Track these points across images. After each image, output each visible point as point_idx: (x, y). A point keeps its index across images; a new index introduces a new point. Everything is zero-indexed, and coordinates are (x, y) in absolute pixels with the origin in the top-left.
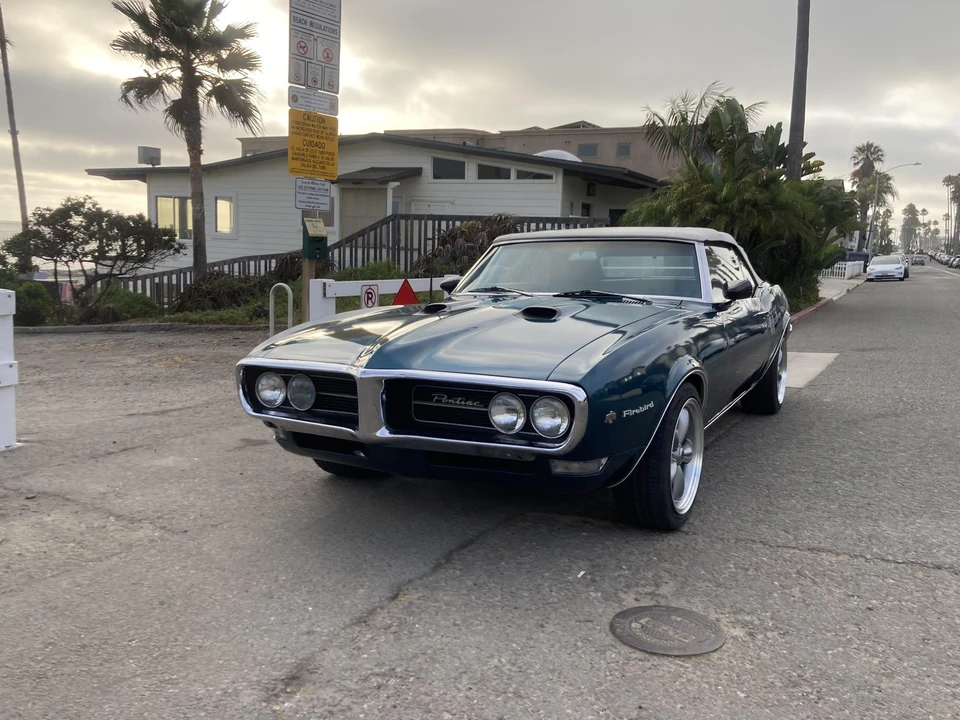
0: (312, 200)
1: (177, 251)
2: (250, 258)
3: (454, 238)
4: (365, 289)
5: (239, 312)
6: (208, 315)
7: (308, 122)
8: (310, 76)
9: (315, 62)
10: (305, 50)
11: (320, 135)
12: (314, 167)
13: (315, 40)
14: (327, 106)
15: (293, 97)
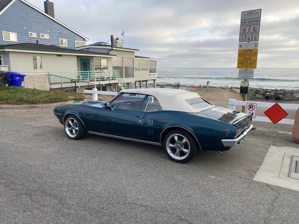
0: (245, 76)
7: (245, 52)
8: (247, 38)
9: (249, 33)
10: (246, 30)
11: (250, 55)
12: (247, 65)
13: (249, 26)
14: (253, 46)
15: (240, 46)
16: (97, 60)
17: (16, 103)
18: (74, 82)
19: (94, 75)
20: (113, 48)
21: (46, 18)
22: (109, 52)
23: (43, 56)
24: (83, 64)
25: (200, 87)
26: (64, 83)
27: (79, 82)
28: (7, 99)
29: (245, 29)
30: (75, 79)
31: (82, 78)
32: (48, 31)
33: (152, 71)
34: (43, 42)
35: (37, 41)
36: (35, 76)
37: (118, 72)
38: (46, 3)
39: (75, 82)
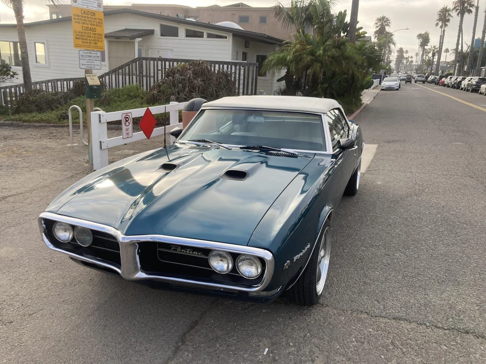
0: (90, 63)
1: (12, 76)
2: (58, 80)
3: (174, 73)
4: (124, 115)
5: (52, 115)
6: (34, 117)
7: (84, 15)
11: (93, 23)
12: (90, 43)
14: (96, 5)
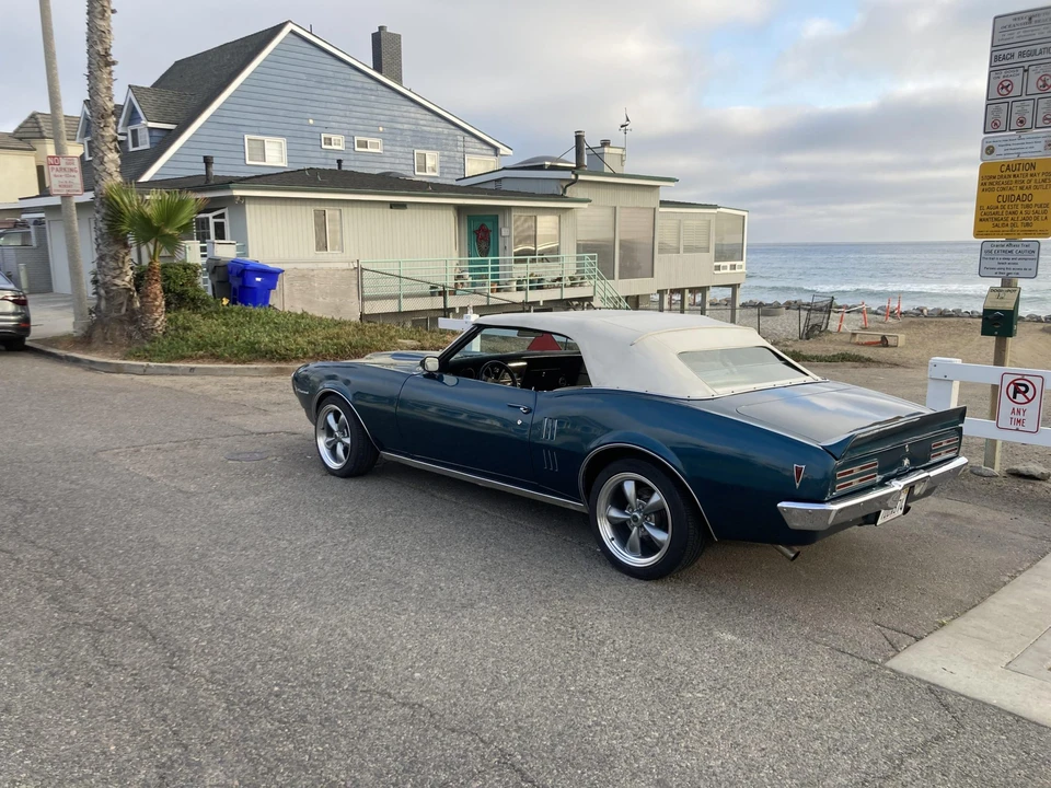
0: (1008, 266)
7: (1007, 173)
8: (1015, 118)
9: (1024, 97)
10: (1009, 88)
11: (1026, 185)
12: (1013, 225)
13: (1025, 71)
14: (1040, 147)
15: (988, 148)
16: (523, 218)
17: (235, 358)
18: (440, 293)
19: (511, 268)
20: (580, 177)
21: (373, 85)
22: (565, 191)
23: (346, 210)
24: (477, 232)
25: (918, 315)
26: (406, 296)
27: (458, 292)
28: (215, 345)
29: (1006, 84)
30: (443, 282)
31: (470, 280)
32: (381, 129)
33: (727, 253)
34: (362, 164)
35: (339, 162)
36: (315, 272)
37: (592, 258)
38: (377, 39)
39: (443, 293)
